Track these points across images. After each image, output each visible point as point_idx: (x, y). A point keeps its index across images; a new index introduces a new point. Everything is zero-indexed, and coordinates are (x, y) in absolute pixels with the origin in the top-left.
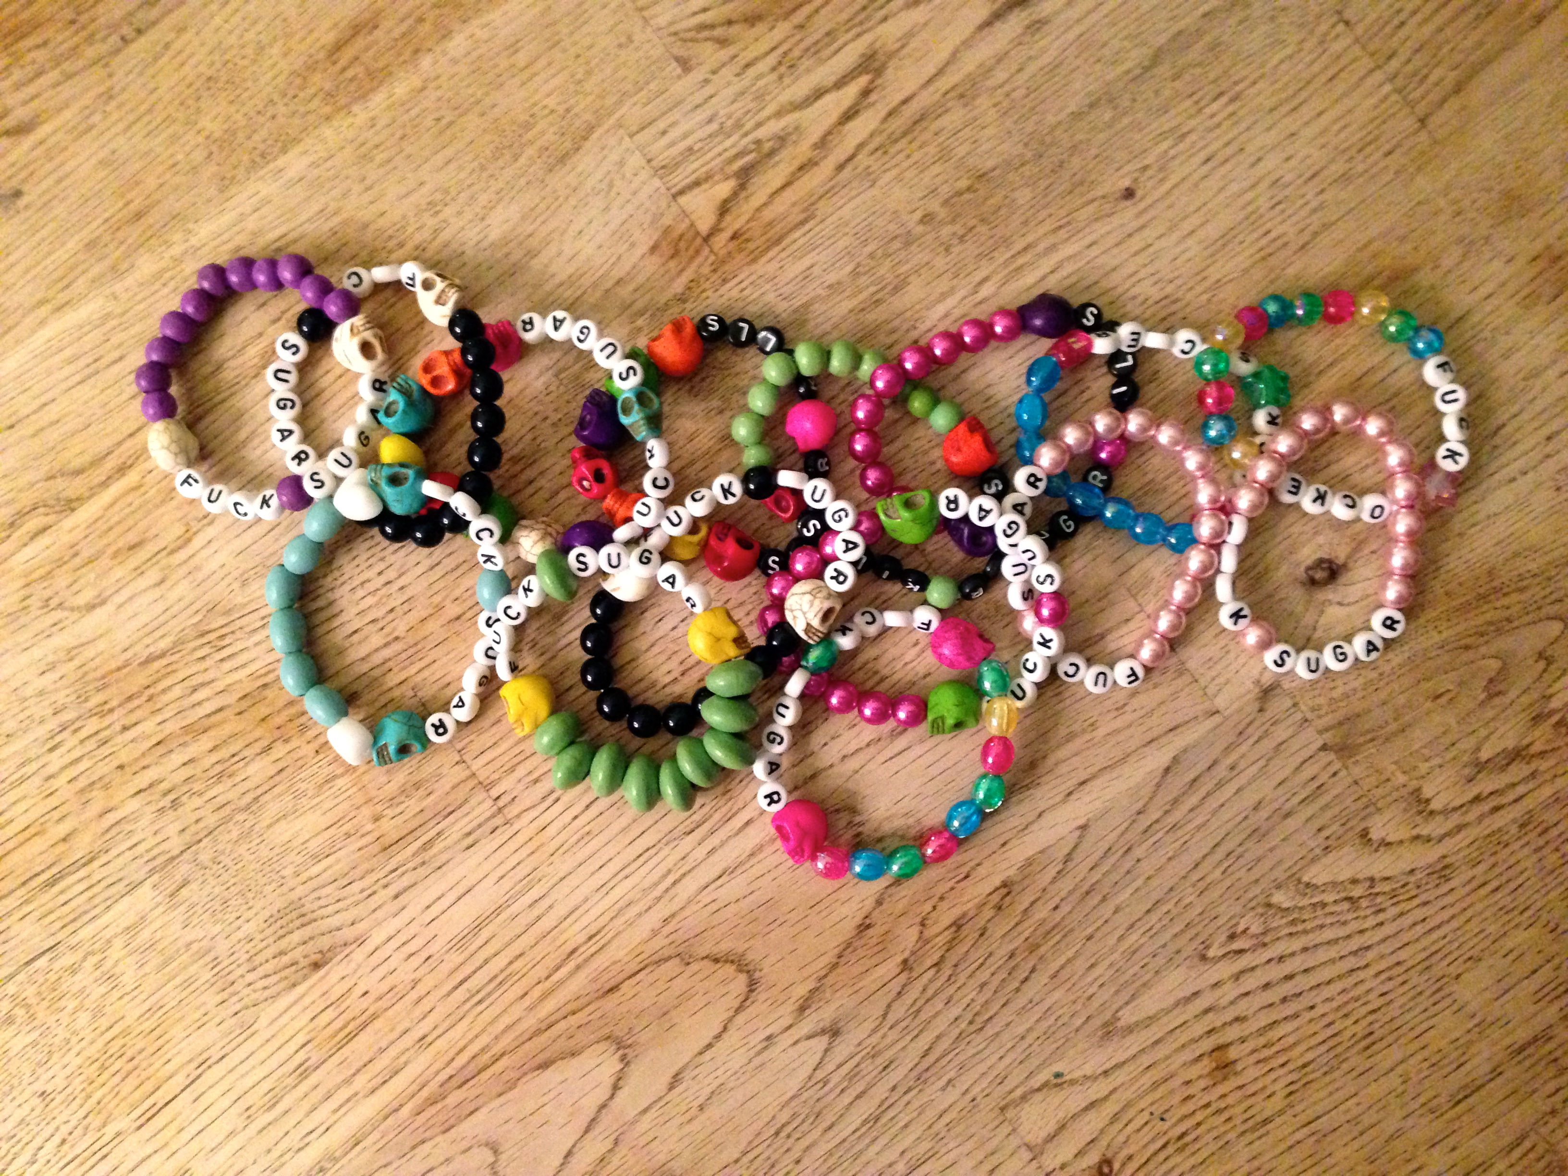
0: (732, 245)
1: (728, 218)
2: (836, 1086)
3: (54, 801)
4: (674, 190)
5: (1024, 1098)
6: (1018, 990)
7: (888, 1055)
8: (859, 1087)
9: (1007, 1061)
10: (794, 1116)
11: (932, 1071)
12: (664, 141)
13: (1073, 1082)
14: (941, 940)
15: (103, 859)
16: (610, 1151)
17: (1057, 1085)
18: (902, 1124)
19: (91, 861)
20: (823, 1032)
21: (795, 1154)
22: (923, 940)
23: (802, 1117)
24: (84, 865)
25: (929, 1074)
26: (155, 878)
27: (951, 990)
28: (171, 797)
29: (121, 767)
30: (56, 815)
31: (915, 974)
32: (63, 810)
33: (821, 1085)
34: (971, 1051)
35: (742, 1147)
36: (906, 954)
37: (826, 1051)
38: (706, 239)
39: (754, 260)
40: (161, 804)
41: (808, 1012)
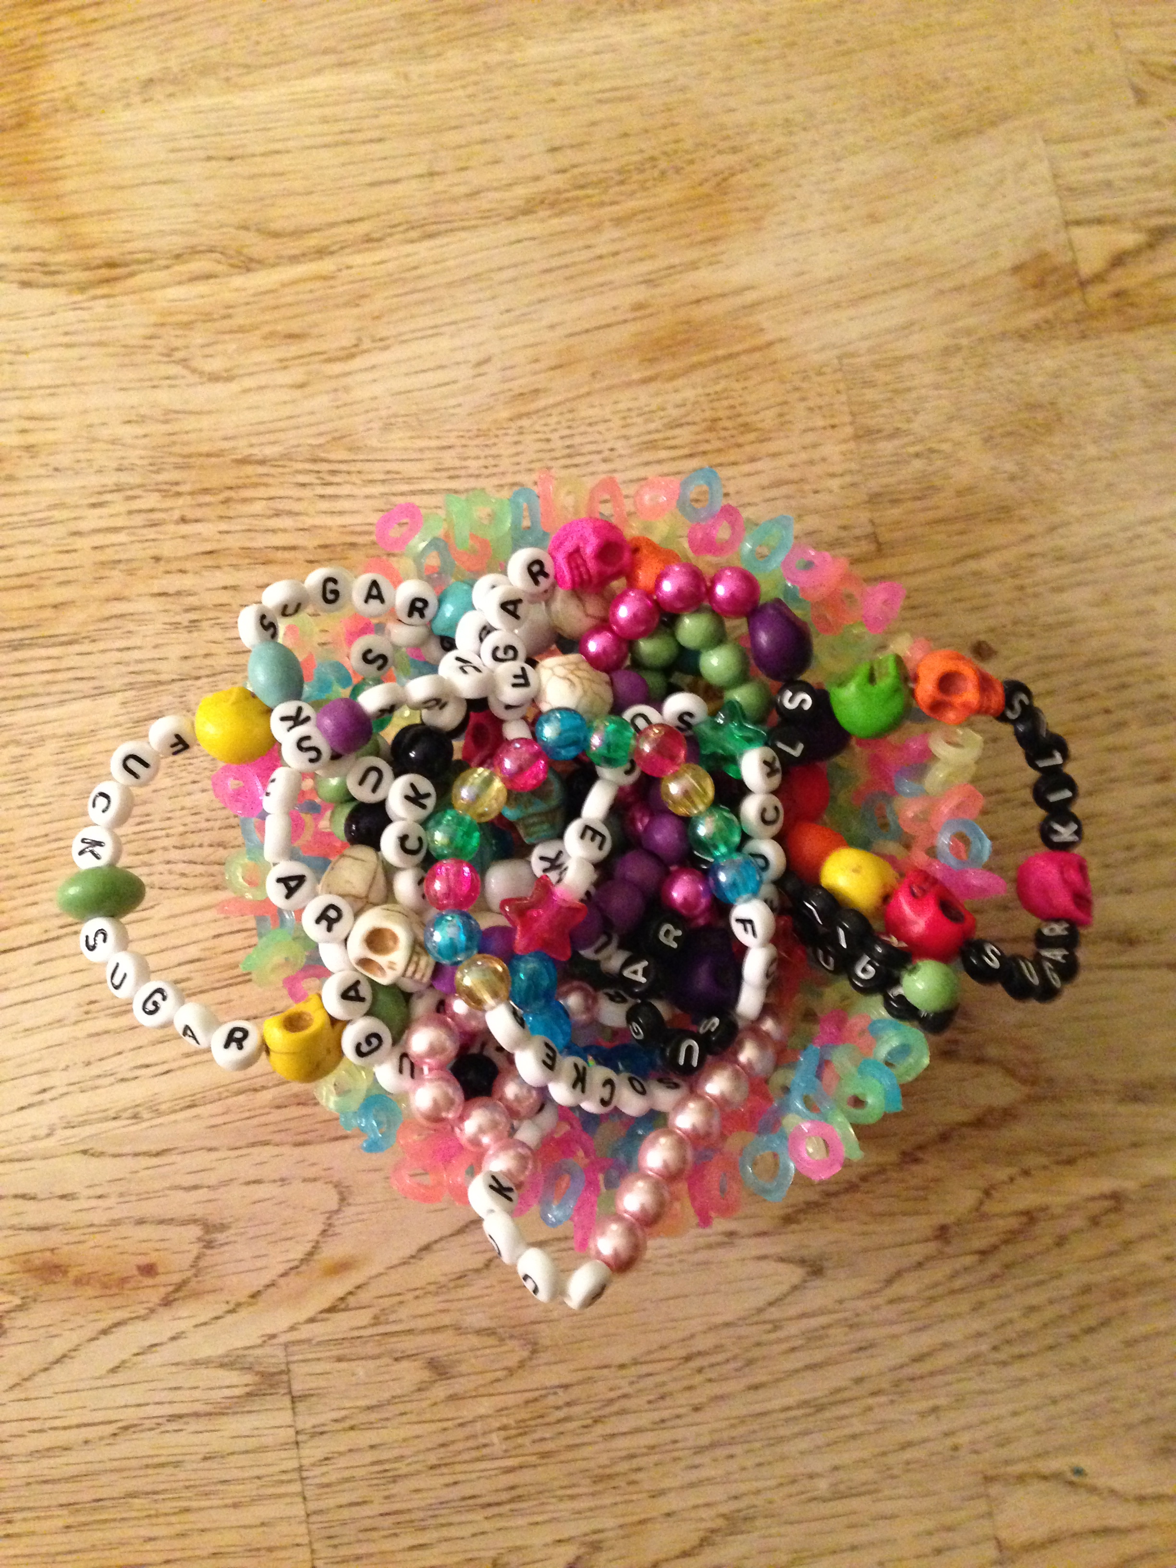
0: (1110, 303)
1: (1119, 272)
2: (788, 1339)
3: (66, 560)
4: (1070, 217)
5: (1021, 1479)
6: (1074, 1337)
7: (870, 1334)
8: (818, 1356)
9: (1021, 1420)
10: (719, 1348)
11: (919, 1384)
12: (1082, 163)
13: (1093, 1490)
14: (1001, 1224)
15: (86, 647)
16: (477, 1271)
17: (1071, 1484)
18: (847, 1431)
19: (70, 643)
20: (802, 1262)
21: (698, 1397)
22: (979, 1213)
23: (729, 1355)
24: (62, 644)
25: (911, 1386)
26: (130, 694)
27: (988, 1293)
28: (193, 616)
29: (157, 559)
30: (61, 576)
31: (948, 1250)
32: (71, 575)
33: (769, 1327)
34: (978, 1384)
35: (636, 1352)
36: (950, 1220)
37: (795, 1288)
38: (1083, 284)
39: (1130, 329)
40: (178, 619)
41: (794, 1226)
